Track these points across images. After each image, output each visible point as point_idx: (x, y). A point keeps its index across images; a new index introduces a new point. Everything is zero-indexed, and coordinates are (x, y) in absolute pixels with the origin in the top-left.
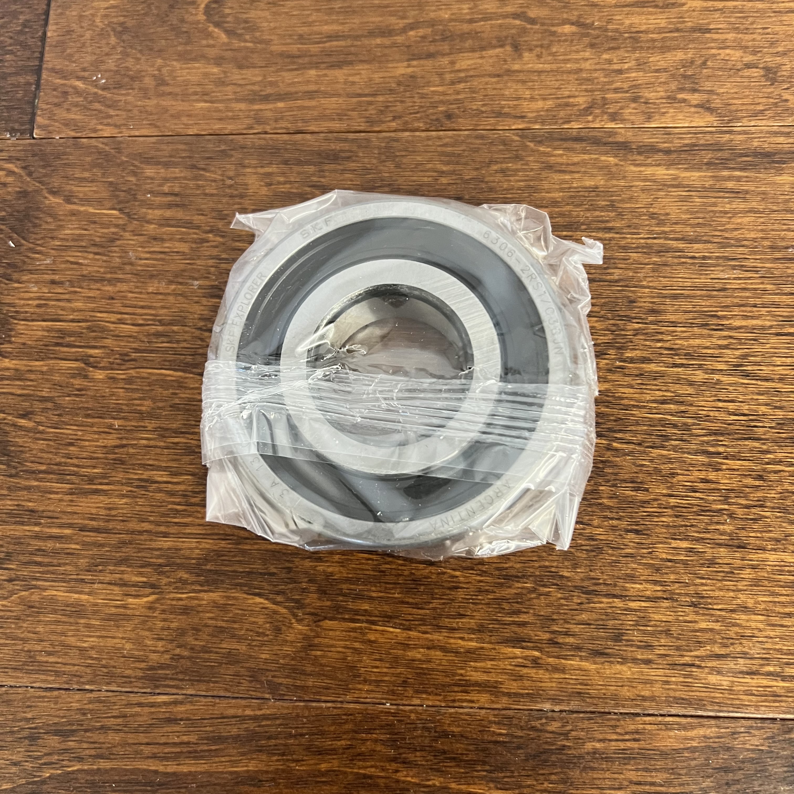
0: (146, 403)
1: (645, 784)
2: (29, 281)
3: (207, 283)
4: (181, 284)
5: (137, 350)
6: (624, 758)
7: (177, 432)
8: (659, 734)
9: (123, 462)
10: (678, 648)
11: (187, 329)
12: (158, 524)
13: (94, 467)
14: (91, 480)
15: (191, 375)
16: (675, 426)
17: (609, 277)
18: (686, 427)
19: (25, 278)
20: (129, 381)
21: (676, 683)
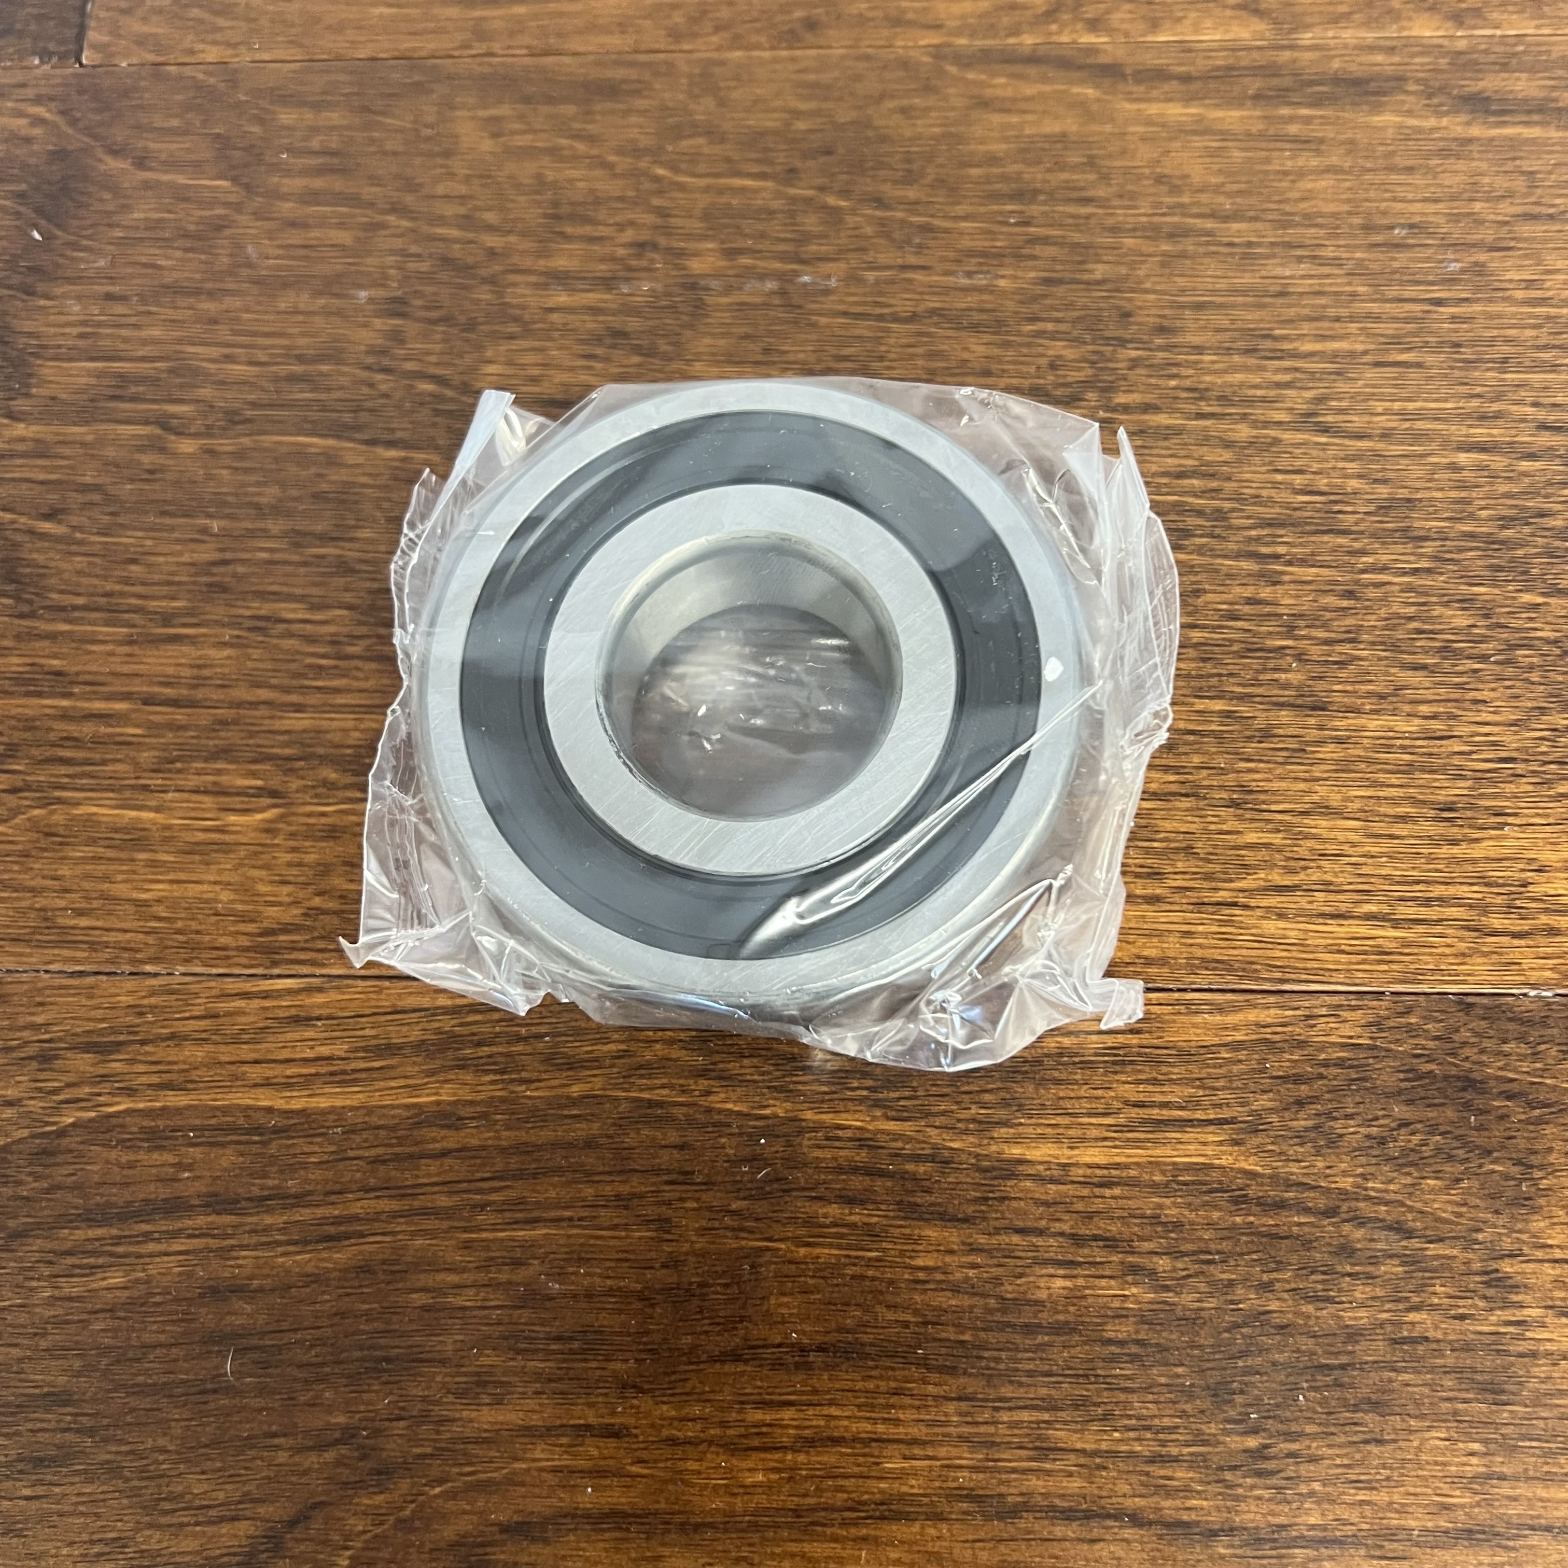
0: (267, 490)
1: (1152, 1105)
2: (64, 296)
3: (381, 293)
4: (337, 296)
5: (254, 405)
6: (1114, 1063)
7: (323, 539)
8: (1174, 1021)
9: (224, 589)
10: (1208, 877)
11: (345, 369)
12: (287, 690)
13: (173, 598)
14: (167, 619)
15: (351, 445)
16: (1200, 513)
17: (1086, 277)
18: (1220, 515)
19: (58, 291)
20: (240, 454)
21: (1205, 935)
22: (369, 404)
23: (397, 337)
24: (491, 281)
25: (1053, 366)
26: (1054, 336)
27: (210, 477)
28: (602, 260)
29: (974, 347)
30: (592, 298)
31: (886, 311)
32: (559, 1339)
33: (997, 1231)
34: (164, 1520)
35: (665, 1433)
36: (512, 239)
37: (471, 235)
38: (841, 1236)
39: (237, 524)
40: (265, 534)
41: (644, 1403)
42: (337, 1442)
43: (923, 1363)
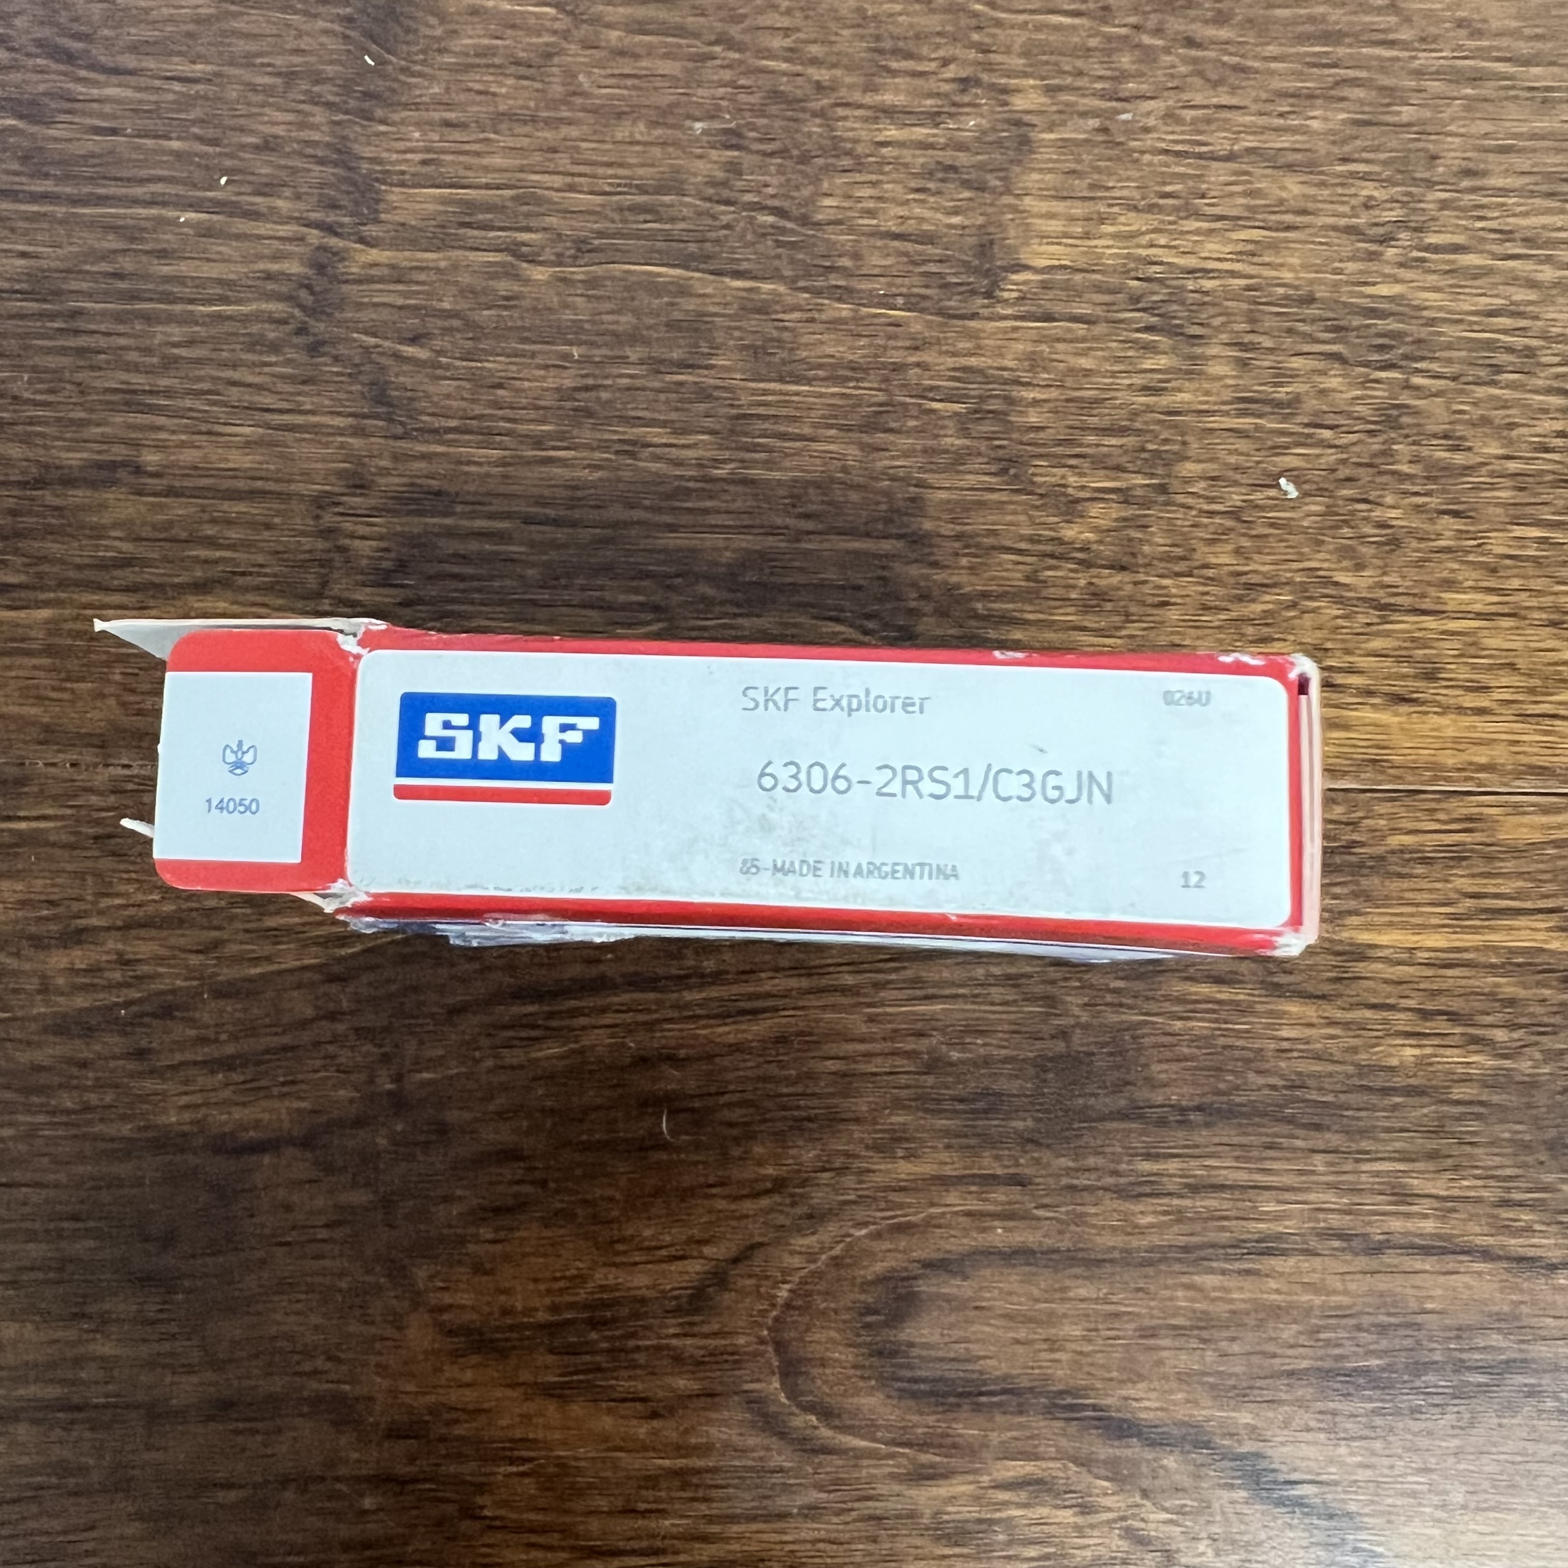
22: (713, 235)
23: (734, 168)
24: (820, 113)
25: (1367, 207)
26: (1366, 177)
27: (566, 306)
28: (930, 95)
29: (1290, 186)
30: (921, 132)
31: (1204, 149)
32: (961, 1100)
33: (1352, 1007)
34: (618, 1259)
35: (1065, 1181)
36: (838, 72)
37: (798, 68)
38: (1214, 1011)
39: (596, 352)
40: (623, 360)
41: (1045, 1155)
42: (767, 1192)
43: (1291, 1121)
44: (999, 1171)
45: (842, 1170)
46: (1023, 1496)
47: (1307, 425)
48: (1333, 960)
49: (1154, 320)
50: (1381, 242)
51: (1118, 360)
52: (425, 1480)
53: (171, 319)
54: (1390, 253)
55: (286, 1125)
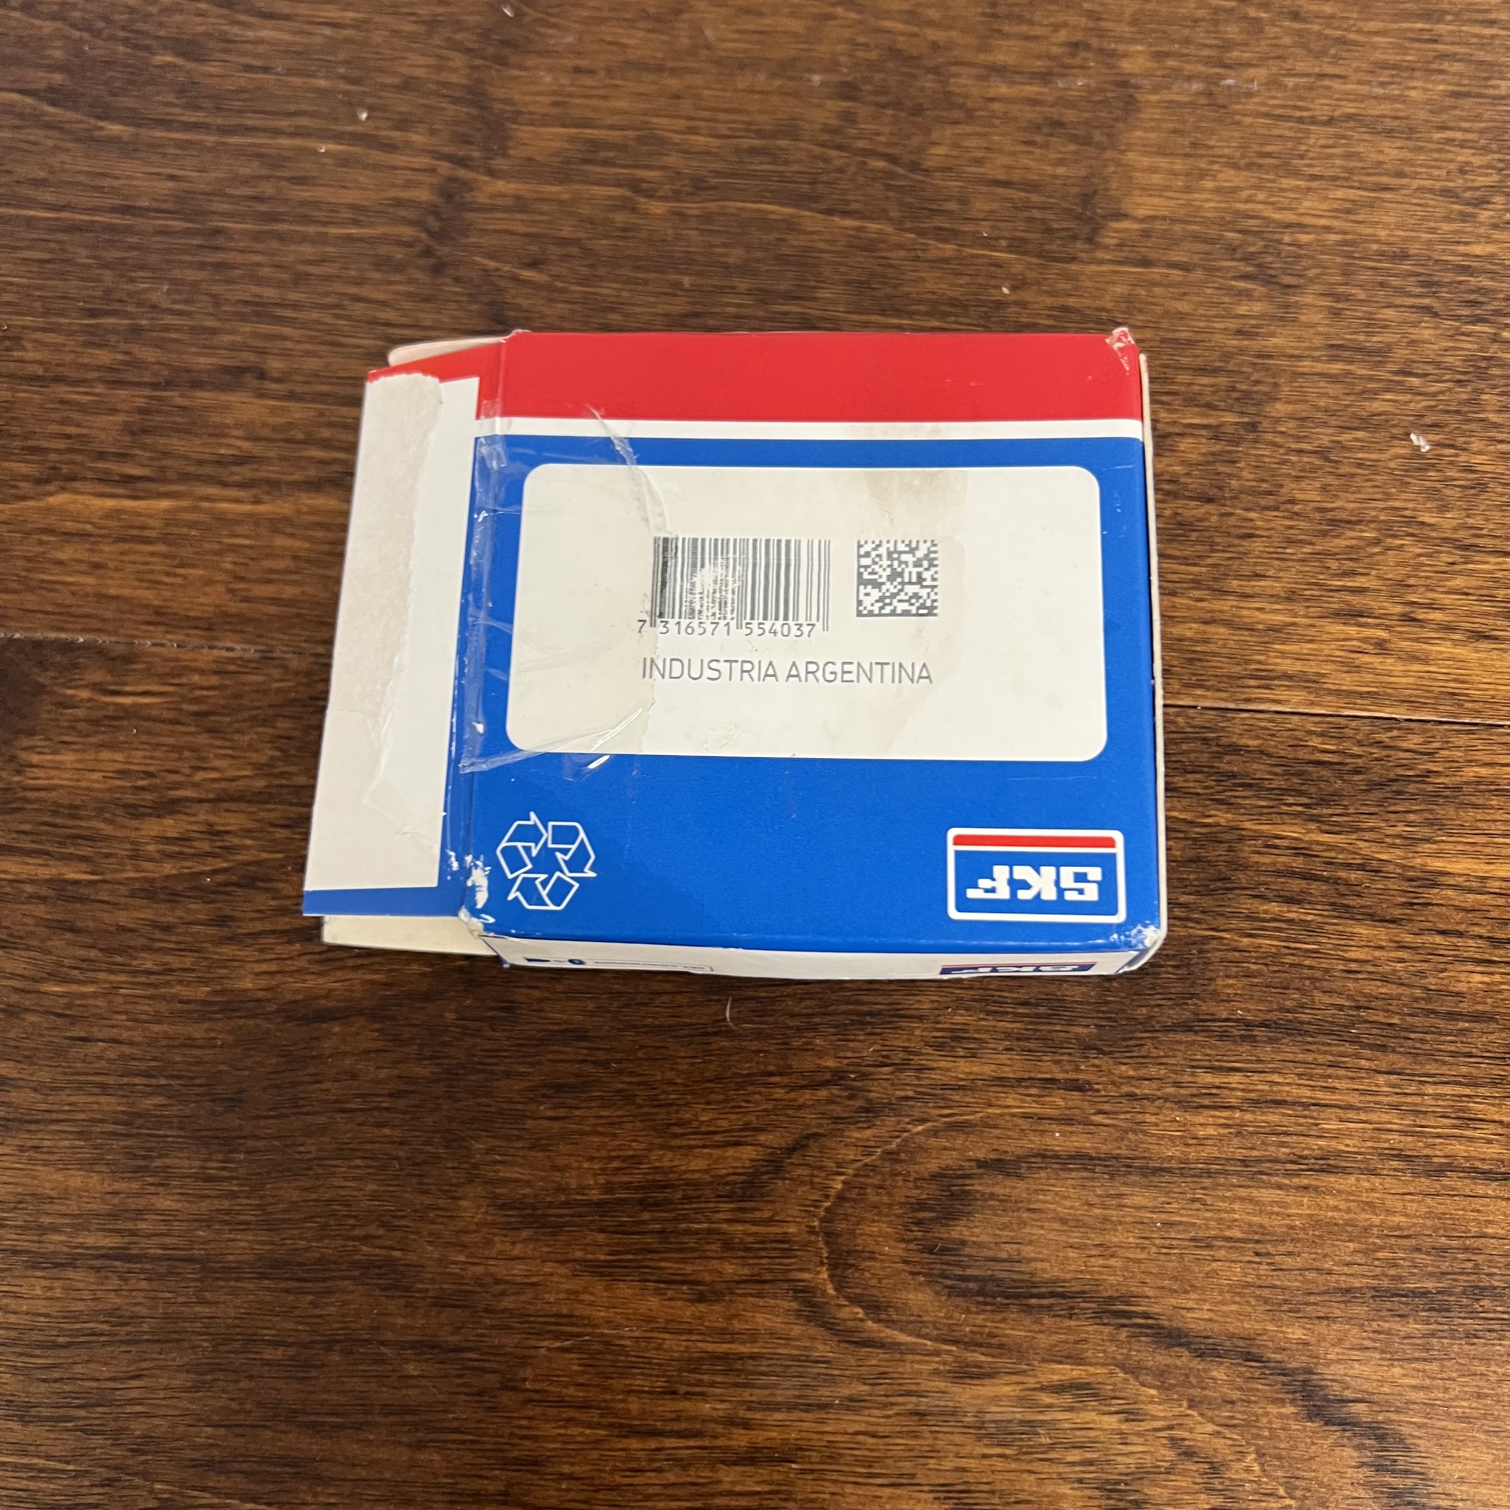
44: (1060, 1076)
45: (902, 1066)
46: (1067, 1399)
47: (1396, 373)
48: (1405, 886)
49: (1250, 269)
50: (1475, 205)
51: (1213, 305)
52: (470, 1350)
53: (304, 239)
54: (1484, 215)
55: (358, 995)
